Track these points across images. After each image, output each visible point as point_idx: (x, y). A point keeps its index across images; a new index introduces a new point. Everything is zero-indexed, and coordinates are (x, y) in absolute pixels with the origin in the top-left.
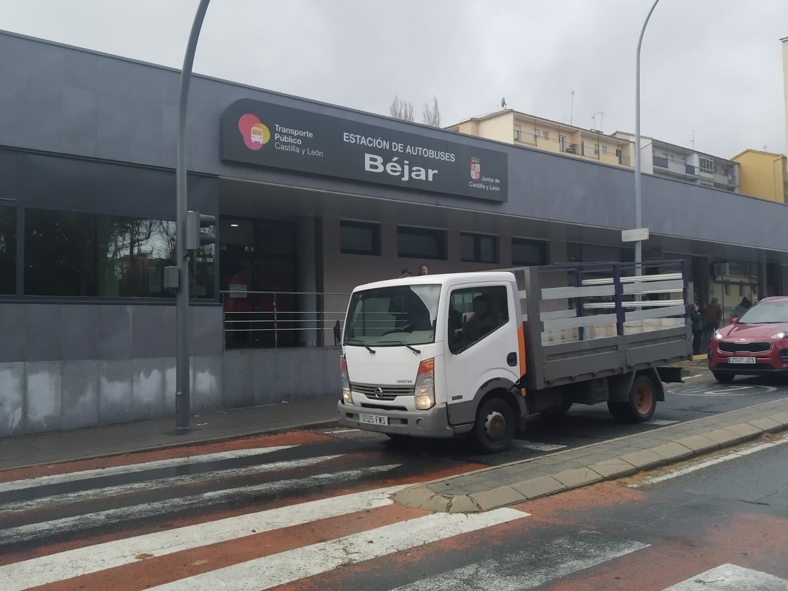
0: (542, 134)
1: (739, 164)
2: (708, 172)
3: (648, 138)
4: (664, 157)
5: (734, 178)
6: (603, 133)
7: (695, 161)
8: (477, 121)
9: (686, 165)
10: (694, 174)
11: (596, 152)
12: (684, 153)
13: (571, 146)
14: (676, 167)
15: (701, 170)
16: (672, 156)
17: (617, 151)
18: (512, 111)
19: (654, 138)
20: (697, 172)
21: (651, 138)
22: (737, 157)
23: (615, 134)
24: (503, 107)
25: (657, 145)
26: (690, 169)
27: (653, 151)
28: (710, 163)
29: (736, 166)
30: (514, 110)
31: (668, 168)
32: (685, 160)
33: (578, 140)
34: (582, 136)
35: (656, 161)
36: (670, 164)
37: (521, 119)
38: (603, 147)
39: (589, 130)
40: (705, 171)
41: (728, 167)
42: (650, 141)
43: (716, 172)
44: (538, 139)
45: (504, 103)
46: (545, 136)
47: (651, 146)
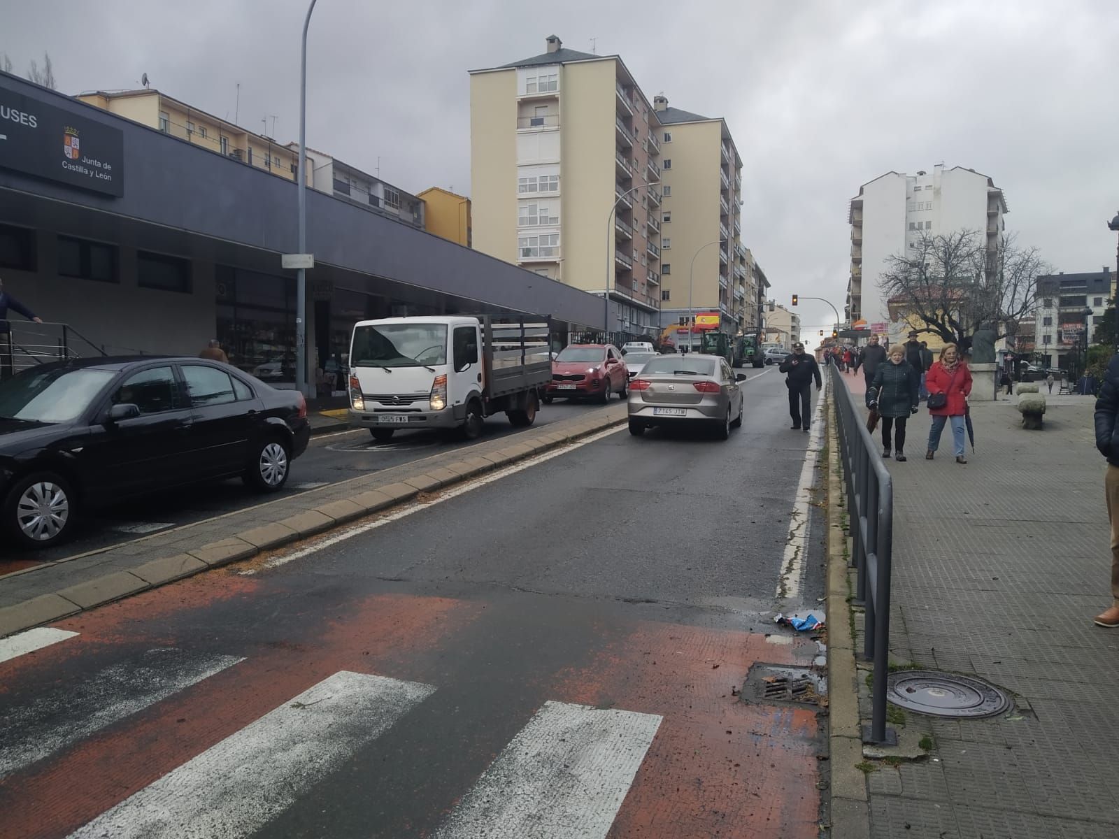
0: (197, 130)
1: (425, 202)
2: (393, 206)
3: (328, 157)
4: (345, 181)
5: (419, 216)
6: (276, 142)
7: (379, 192)
8: (108, 97)
9: (369, 194)
10: (378, 206)
11: (266, 163)
12: (369, 181)
13: (235, 151)
14: (358, 195)
15: (386, 203)
16: (355, 182)
17: (292, 166)
18: (156, 92)
19: (334, 158)
20: (381, 204)
21: (332, 158)
22: (422, 194)
23: (290, 145)
24: (144, 85)
25: (338, 166)
26: (374, 200)
27: (334, 173)
28: (397, 197)
29: (422, 204)
30: (160, 91)
31: (349, 194)
32: (369, 189)
33: (245, 146)
34: (249, 141)
35: (337, 185)
36: (352, 191)
37: (168, 105)
38: (276, 158)
39: (260, 135)
40: (390, 205)
41: (414, 203)
42: (331, 161)
43: (401, 208)
44: (192, 135)
45: (145, 81)
46: (201, 132)
47: (331, 166)
